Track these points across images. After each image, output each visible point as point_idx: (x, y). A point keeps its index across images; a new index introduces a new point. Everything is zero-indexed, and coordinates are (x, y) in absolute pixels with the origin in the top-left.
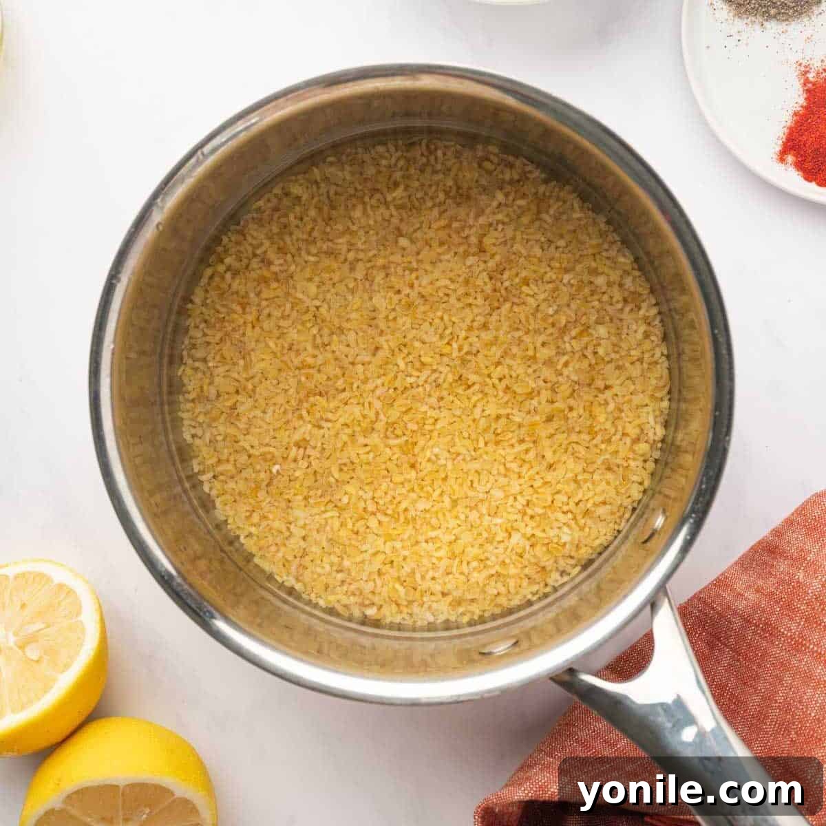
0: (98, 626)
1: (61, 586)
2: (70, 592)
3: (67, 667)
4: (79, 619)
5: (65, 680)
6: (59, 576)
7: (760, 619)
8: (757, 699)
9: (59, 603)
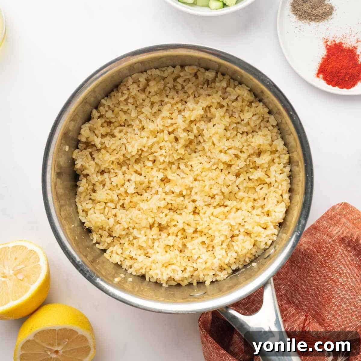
0: (46, 267)
1: (31, 251)
2: (35, 253)
3: (34, 282)
4: (39, 263)
5: (34, 288)
6: (30, 247)
7: (309, 255)
8: (305, 286)
9: (30, 257)
